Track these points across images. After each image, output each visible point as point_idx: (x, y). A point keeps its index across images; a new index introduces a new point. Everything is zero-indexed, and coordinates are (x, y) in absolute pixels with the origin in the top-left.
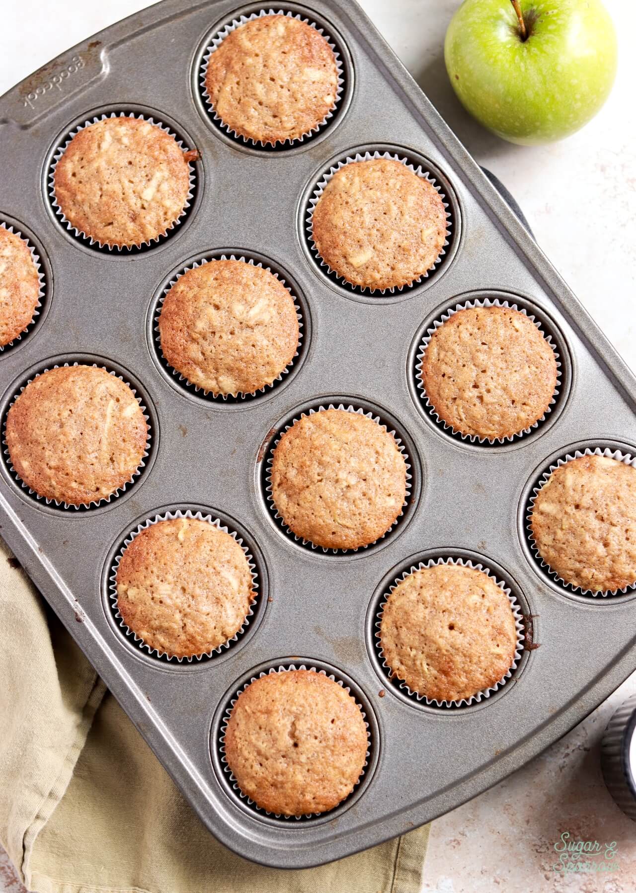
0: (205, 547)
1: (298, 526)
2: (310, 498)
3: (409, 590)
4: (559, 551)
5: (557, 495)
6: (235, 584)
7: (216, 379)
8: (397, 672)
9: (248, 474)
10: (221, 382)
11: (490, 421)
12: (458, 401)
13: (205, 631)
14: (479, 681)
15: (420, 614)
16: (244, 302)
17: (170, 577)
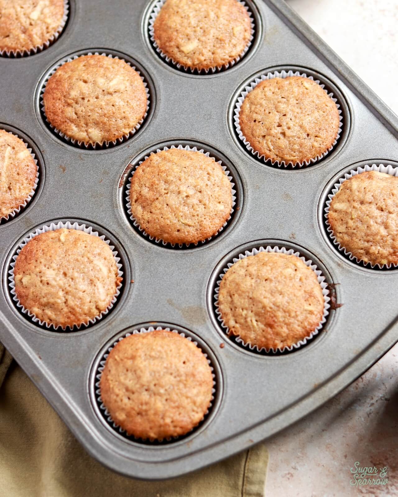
0: (81, 245)
1: (151, 228)
2: (159, 206)
3: (239, 269)
4: (351, 235)
5: (346, 196)
6: (105, 271)
7: (87, 131)
8: (233, 329)
9: (112, 195)
10: (90, 133)
11: (292, 150)
12: (267, 137)
13: (83, 304)
14: (297, 331)
15: (248, 283)
16: (105, 78)
17: (54, 265)
